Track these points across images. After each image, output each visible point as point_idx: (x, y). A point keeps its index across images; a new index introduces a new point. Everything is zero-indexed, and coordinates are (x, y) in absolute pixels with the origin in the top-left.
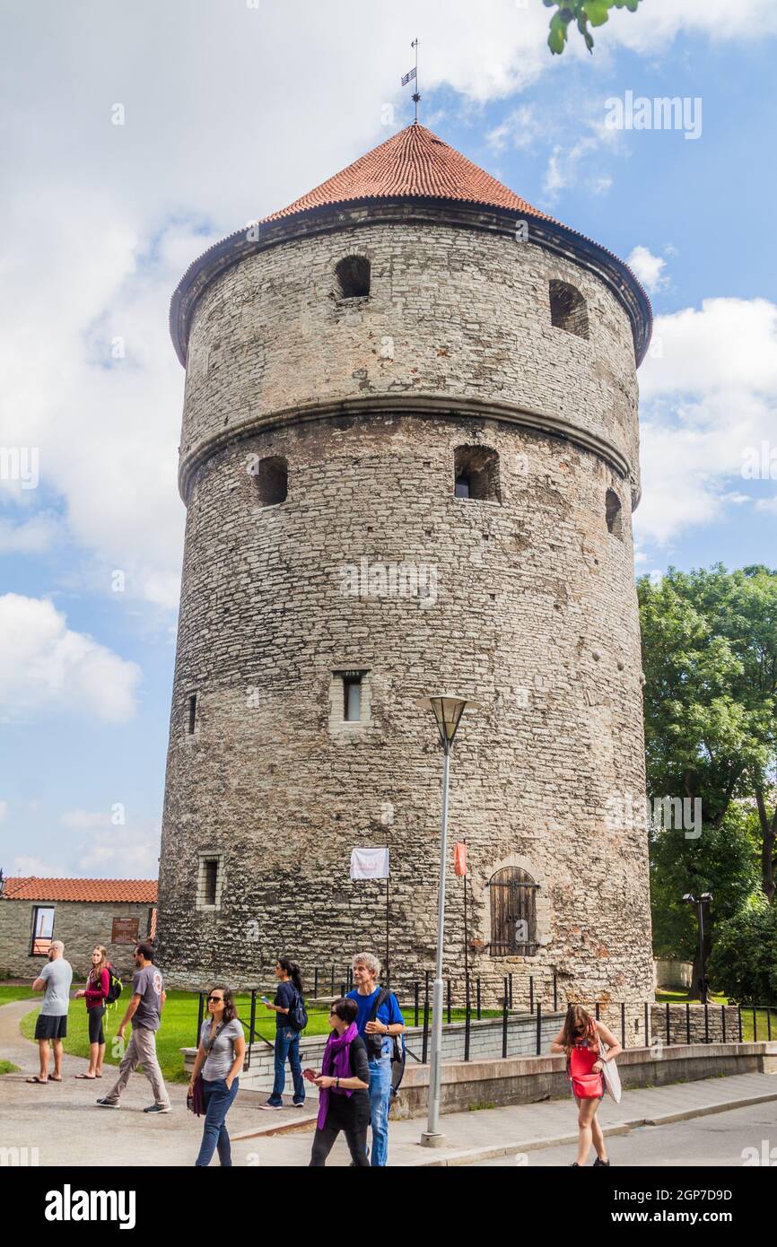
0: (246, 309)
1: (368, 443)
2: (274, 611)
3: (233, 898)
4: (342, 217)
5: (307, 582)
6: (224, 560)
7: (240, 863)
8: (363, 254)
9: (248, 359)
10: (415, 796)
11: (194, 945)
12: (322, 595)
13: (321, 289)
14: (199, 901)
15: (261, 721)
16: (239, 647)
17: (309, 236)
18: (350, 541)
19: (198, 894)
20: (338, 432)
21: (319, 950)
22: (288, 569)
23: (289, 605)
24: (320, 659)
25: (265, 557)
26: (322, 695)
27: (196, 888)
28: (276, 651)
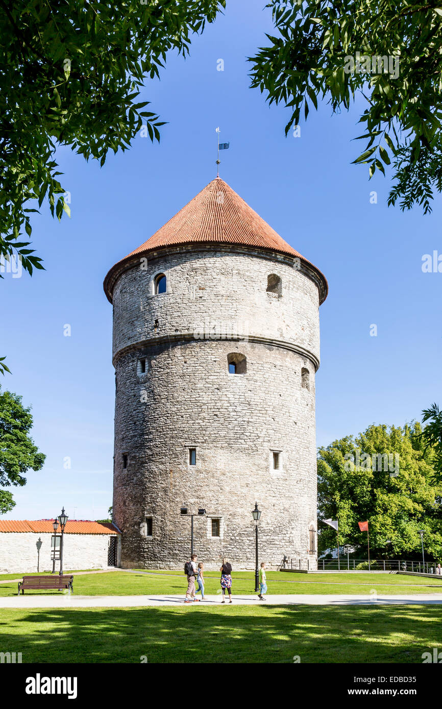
0: (222, 278)
1: (279, 359)
2: (244, 421)
3: (231, 535)
4: (273, 255)
5: (258, 412)
6: (212, 392)
7: (233, 521)
8: (279, 275)
9: (226, 303)
10: (295, 499)
11: (205, 553)
12: (265, 419)
13: (263, 284)
14: (208, 535)
15: (241, 465)
16: (226, 433)
17: (257, 257)
18: (274, 399)
19: (207, 532)
20: (268, 351)
21: (269, 554)
22: (249, 405)
23: (250, 420)
24: (265, 444)
25: (238, 397)
26: (267, 458)
27: (206, 530)
28: (246, 438)
